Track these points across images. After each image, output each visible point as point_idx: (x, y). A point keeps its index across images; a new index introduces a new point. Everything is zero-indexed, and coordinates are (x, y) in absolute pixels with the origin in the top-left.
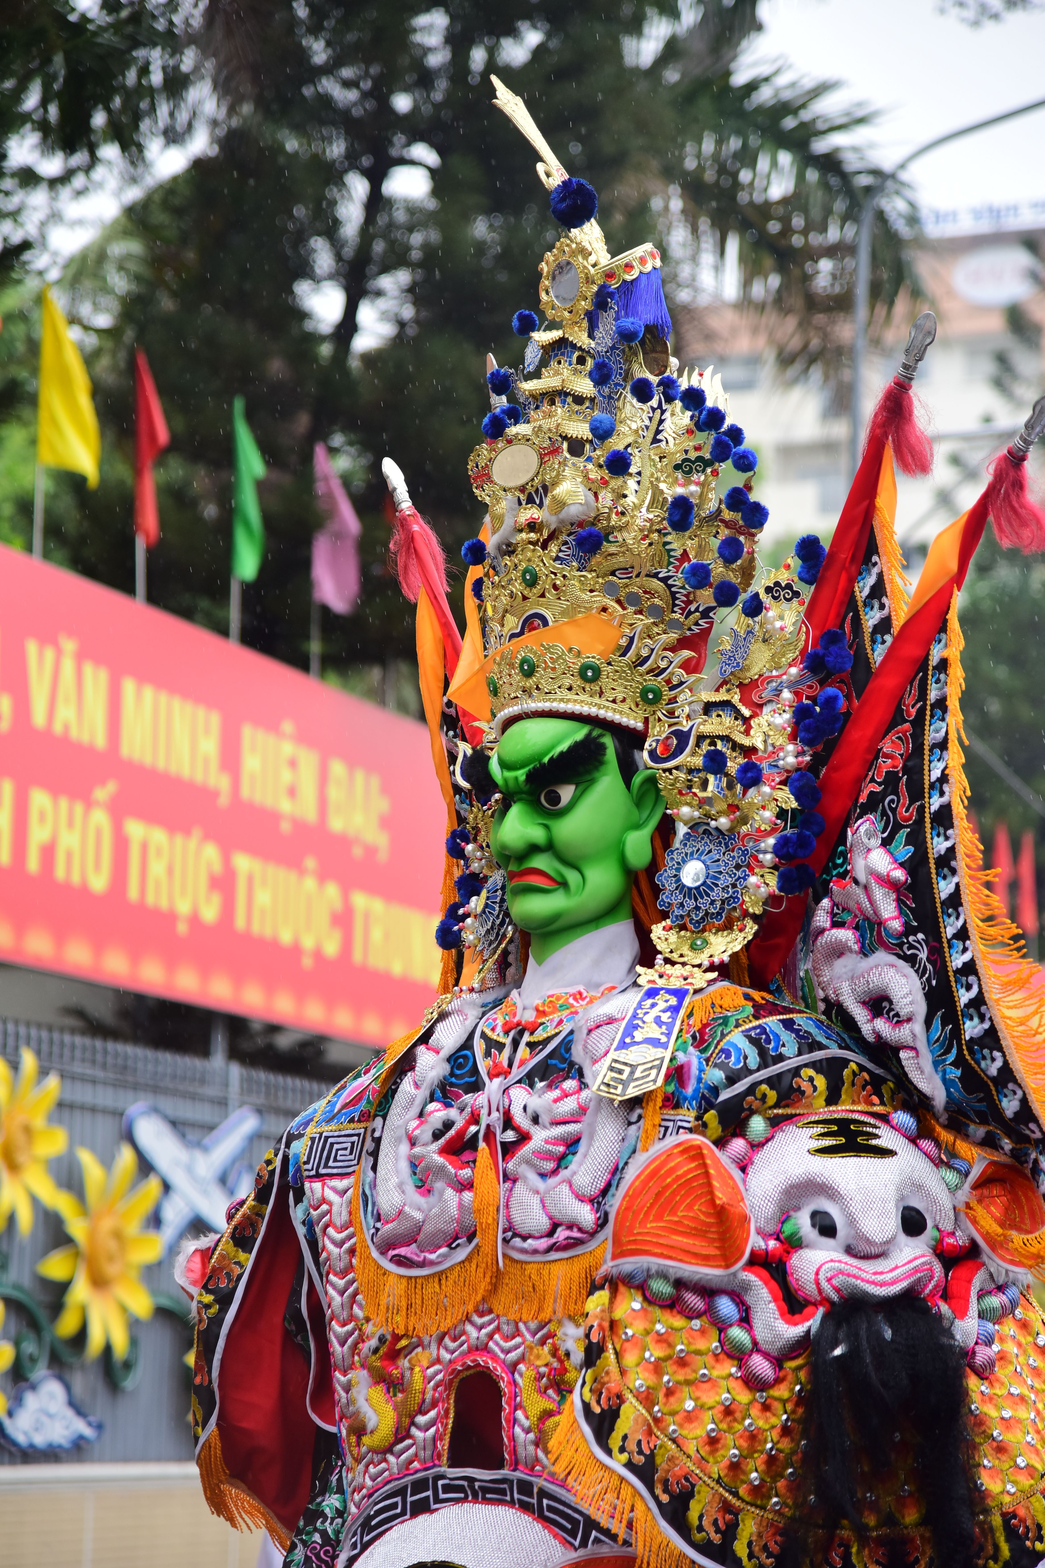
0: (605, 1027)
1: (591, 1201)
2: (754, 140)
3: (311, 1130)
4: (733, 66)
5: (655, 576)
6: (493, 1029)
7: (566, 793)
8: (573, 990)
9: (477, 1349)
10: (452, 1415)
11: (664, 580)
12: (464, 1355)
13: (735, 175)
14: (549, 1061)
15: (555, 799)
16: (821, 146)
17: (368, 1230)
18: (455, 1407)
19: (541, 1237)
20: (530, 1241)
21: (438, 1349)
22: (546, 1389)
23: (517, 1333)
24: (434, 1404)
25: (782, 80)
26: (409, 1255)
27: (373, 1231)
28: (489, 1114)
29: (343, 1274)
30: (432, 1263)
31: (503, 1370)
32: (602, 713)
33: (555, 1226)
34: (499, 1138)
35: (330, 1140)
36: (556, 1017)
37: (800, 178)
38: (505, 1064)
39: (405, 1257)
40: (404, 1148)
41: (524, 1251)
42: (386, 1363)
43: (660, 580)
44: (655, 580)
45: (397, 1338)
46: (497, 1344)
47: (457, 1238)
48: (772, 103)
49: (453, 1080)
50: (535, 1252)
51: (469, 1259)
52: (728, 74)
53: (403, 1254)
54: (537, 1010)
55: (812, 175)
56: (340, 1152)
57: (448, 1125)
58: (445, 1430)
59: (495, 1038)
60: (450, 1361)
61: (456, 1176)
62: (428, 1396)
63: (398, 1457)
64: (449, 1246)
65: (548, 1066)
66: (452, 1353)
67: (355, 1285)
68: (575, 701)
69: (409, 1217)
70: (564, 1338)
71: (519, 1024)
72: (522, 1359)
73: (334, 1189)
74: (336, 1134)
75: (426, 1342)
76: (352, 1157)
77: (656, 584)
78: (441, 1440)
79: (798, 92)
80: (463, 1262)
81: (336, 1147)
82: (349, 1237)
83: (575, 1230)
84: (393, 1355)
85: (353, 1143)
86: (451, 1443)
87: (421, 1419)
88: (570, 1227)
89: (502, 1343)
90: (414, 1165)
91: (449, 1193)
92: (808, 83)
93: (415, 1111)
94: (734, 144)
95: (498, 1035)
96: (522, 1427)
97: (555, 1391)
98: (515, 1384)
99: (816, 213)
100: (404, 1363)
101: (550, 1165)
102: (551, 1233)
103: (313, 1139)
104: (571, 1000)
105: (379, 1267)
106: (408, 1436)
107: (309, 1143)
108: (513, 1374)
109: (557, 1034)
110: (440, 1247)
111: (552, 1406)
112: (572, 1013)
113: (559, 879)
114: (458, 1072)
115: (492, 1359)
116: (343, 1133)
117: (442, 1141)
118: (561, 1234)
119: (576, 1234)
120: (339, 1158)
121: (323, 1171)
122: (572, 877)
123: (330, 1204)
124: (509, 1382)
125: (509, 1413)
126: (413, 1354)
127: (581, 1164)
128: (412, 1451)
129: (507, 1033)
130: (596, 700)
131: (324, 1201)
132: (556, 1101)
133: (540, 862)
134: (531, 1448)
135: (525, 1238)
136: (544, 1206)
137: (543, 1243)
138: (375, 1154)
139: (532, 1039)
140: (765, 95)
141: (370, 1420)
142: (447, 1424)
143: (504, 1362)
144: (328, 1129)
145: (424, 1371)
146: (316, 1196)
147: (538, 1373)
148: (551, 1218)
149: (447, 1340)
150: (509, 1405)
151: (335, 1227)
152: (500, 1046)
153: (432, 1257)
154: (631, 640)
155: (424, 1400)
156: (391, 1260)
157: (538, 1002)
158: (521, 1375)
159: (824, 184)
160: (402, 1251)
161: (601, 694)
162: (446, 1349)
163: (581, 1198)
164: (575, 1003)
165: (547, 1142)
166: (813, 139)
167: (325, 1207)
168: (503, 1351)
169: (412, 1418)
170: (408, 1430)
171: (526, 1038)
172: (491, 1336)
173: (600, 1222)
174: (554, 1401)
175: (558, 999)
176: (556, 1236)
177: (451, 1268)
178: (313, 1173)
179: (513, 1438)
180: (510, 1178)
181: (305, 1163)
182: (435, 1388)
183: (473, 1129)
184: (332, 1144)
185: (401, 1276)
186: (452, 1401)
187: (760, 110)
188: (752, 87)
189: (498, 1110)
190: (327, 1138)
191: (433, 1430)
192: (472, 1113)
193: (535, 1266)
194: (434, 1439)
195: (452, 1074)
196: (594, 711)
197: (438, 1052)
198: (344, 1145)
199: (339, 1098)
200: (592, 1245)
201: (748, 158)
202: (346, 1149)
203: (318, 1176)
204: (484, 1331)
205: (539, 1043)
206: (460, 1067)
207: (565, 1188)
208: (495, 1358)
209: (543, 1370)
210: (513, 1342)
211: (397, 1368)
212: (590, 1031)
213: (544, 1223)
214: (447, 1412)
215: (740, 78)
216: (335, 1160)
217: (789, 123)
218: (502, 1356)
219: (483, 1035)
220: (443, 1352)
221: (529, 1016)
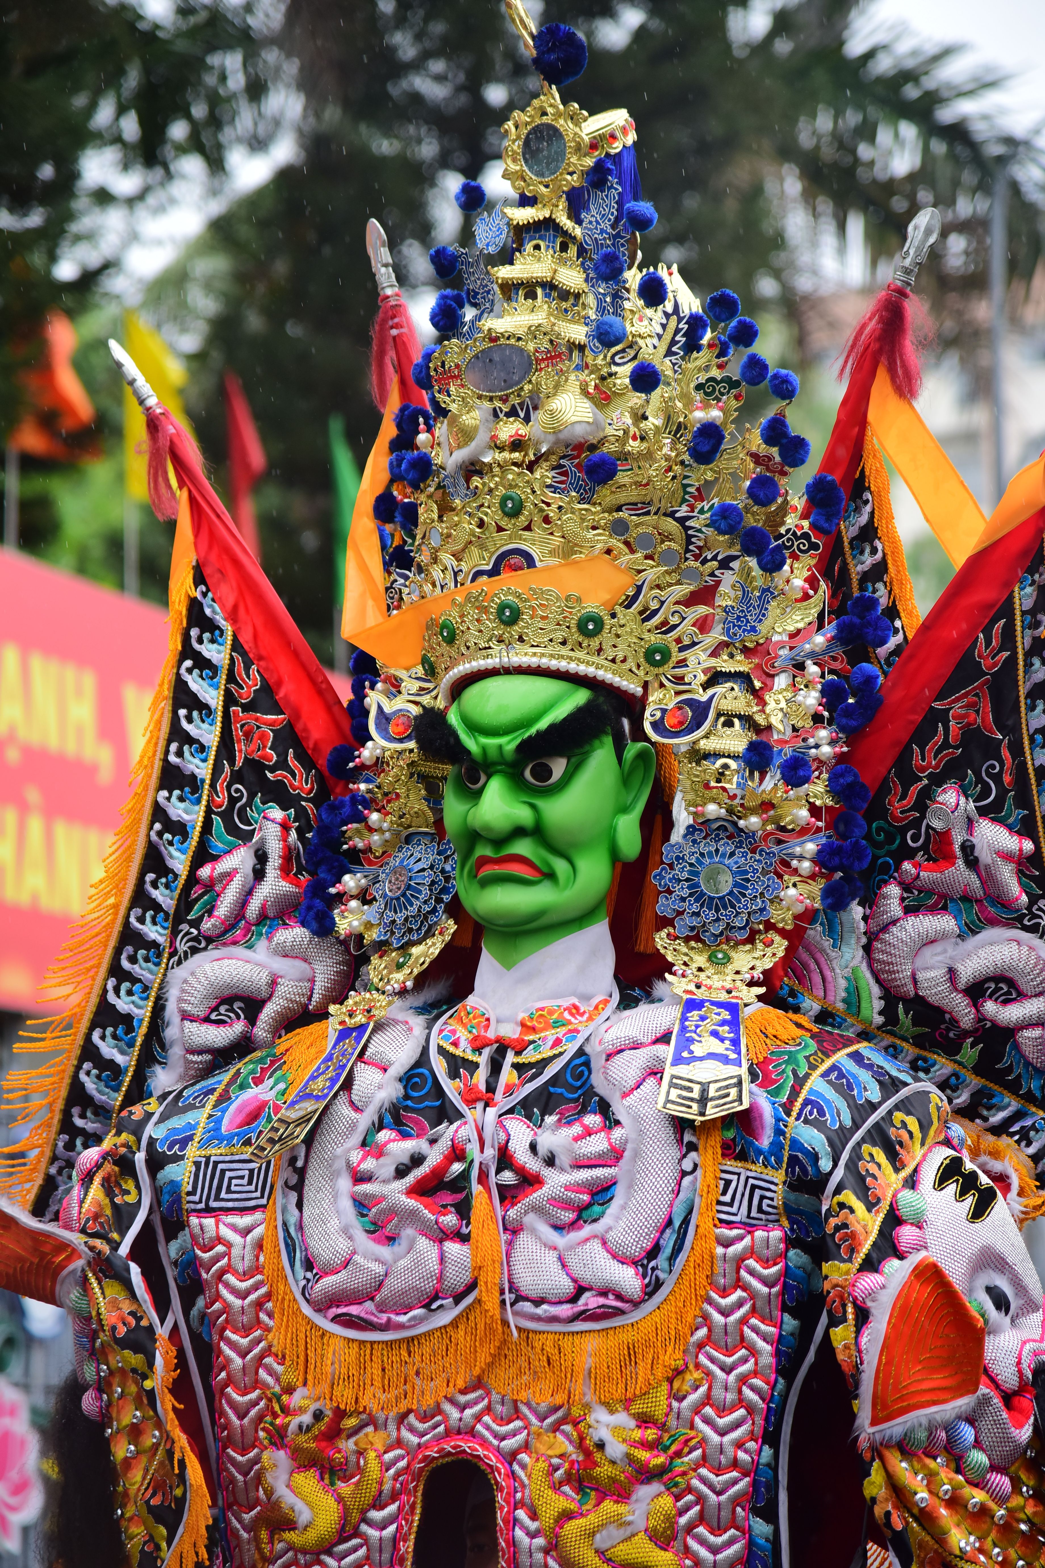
0: (628, 1052)
1: (634, 1263)
2: (873, 111)
3: (192, 1152)
4: (846, 34)
5: (672, 515)
6: (455, 1044)
7: (558, 767)
8: (566, 1002)
9: (459, 1432)
10: (418, 1511)
11: (682, 521)
12: (438, 1439)
13: (853, 152)
14: (552, 1089)
15: (543, 773)
16: (946, 115)
17: (297, 1281)
18: (423, 1501)
19: (560, 1302)
20: (545, 1307)
21: (398, 1429)
22: (561, 1484)
23: (517, 1415)
24: (394, 1496)
25: (903, 47)
26: (363, 1315)
27: (304, 1282)
28: (482, 1151)
29: (246, 1331)
30: (401, 1327)
31: (498, 1461)
32: (601, 674)
33: (580, 1290)
34: (493, 1179)
35: (220, 1166)
36: (551, 1035)
37: (926, 150)
38: (482, 1087)
39: (358, 1317)
40: (344, 1183)
41: (538, 1319)
42: (324, 1444)
43: (677, 520)
44: (670, 520)
45: (340, 1414)
46: (488, 1428)
47: (435, 1297)
48: (892, 73)
49: (409, 1103)
50: (554, 1319)
51: (454, 1324)
52: (841, 43)
53: (354, 1313)
54: (523, 1024)
55: (939, 147)
56: (234, 1182)
57: (417, 1160)
58: (410, 1529)
59: (461, 1055)
60: (419, 1444)
61: (437, 1222)
62: (387, 1487)
63: (340, 1560)
64: (427, 1306)
65: (550, 1094)
66: (422, 1435)
67: (262, 1345)
68: (571, 658)
69: (360, 1268)
70: (595, 1425)
71: (498, 1040)
72: (526, 1447)
73: (233, 1227)
74: (228, 1158)
75: (381, 1421)
76: (252, 1188)
77: (671, 525)
78: (405, 1541)
79: (920, 59)
80: (445, 1327)
81: (228, 1174)
82: (256, 1287)
83: (611, 1296)
84: (333, 1433)
85: (251, 1171)
86: (415, 1544)
87: (376, 1515)
88: (604, 1293)
89: (494, 1426)
90: (361, 1205)
91: (423, 1243)
92: (931, 49)
93: (357, 1138)
94: (852, 118)
95: (464, 1051)
96: (524, 1528)
97: (573, 1489)
98: (513, 1475)
99: (943, 184)
100: (349, 1445)
101: (568, 1216)
102: (573, 1299)
103: (197, 1164)
104: (566, 1015)
105: (314, 1326)
106: (356, 1534)
107: (194, 1169)
108: (511, 1464)
109: (555, 1056)
110: (411, 1309)
111: (573, 1506)
112: (570, 1031)
113: (545, 869)
114: (415, 1094)
115: (481, 1445)
116: (237, 1158)
117: (410, 1179)
118: (589, 1301)
119: (612, 1301)
120: (233, 1188)
121: (214, 1204)
122: (560, 866)
123: (229, 1245)
124: (507, 1475)
125: (508, 1512)
126: (361, 1434)
127: (618, 1218)
128: (362, 1552)
129: (478, 1050)
130: (595, 659)
131: (219, 1240)
132: (577, 1139)
133: (523, 848)
134: (539, 1556)
135: (538, 1302)
136: (564, 1266)
137: (565, 1310)
138: (299, 1188)
139: (520, 1060)
140: (883, 65)
141: (300, 1513)
142: (412, 1522)
143: (498, 1450)
144: (215, 1152)
145: (380, 1456)
146: (207, 1236)
147: (550, 1465)
148: (575, 1280)
149: (412, 1418)
150: (508, 1503)
151: (235, 1273)
152: (473, 1067)
153: (403, 1319)
154: (639, 589)
155: (380, 1492)
156: (332, 1320)
157: (522, 1016)
158: (523, 1466)
159: (951, 155)
160: (354, 1310)
161: (600, 651)
162: (412, 1430)
163: (622, 1260)
164: (573, 1020)
165: (567, 1188)
166: (937, 106)
167: (220, 1248)
168: (495, 1436)
169: (364, 1512)
170: (356, 1527)
171: (510, 1058)
172: (478, 1418)
173: (648, 1290)
174: (573, 1500)
175: (551, 1013)
176: (582, 1301)
177: (428, 1334)
178: (202, 1206)
179: (512, 1543)
180: (513, 1230)
181: (192, 1193)
182: (395, 1478)
183: (457, 1167)
184: (223, 1172)
185: (349, 1340)
186: (419, 1494)
187: (880, 80)
188: (870, 55)
189: (493, 1146)
190: (216, 1163)
191: (392, 1528)
192: (454, 1147)
193: (550, 1337)
194: (395, 1540)
195: (407, 1097)
196: (591, 671)
197: (385, 1070)
198: (240, 1173)
199: (224, 1111)
200: (636, 1316)
201: (867, 133)
202: (242, 1177)
203: (208, 1211)
204: (468, 1412)
205: (530, 1066)
206: (415, 1087)
207: (596, 1245)
208: (484, 1443)
209: (556, 1461)
210: (511, 1426)
211: (339, 1451)
212: (609, 1056)
213: (566, 1286)
214: (413, 1507)
215: (856, 47)
216: (229, 1191)
217: (911, 92)
218: (495, 1442)
219: (441, 1050)
220: (406, 1434)
221: (510, 1031)
